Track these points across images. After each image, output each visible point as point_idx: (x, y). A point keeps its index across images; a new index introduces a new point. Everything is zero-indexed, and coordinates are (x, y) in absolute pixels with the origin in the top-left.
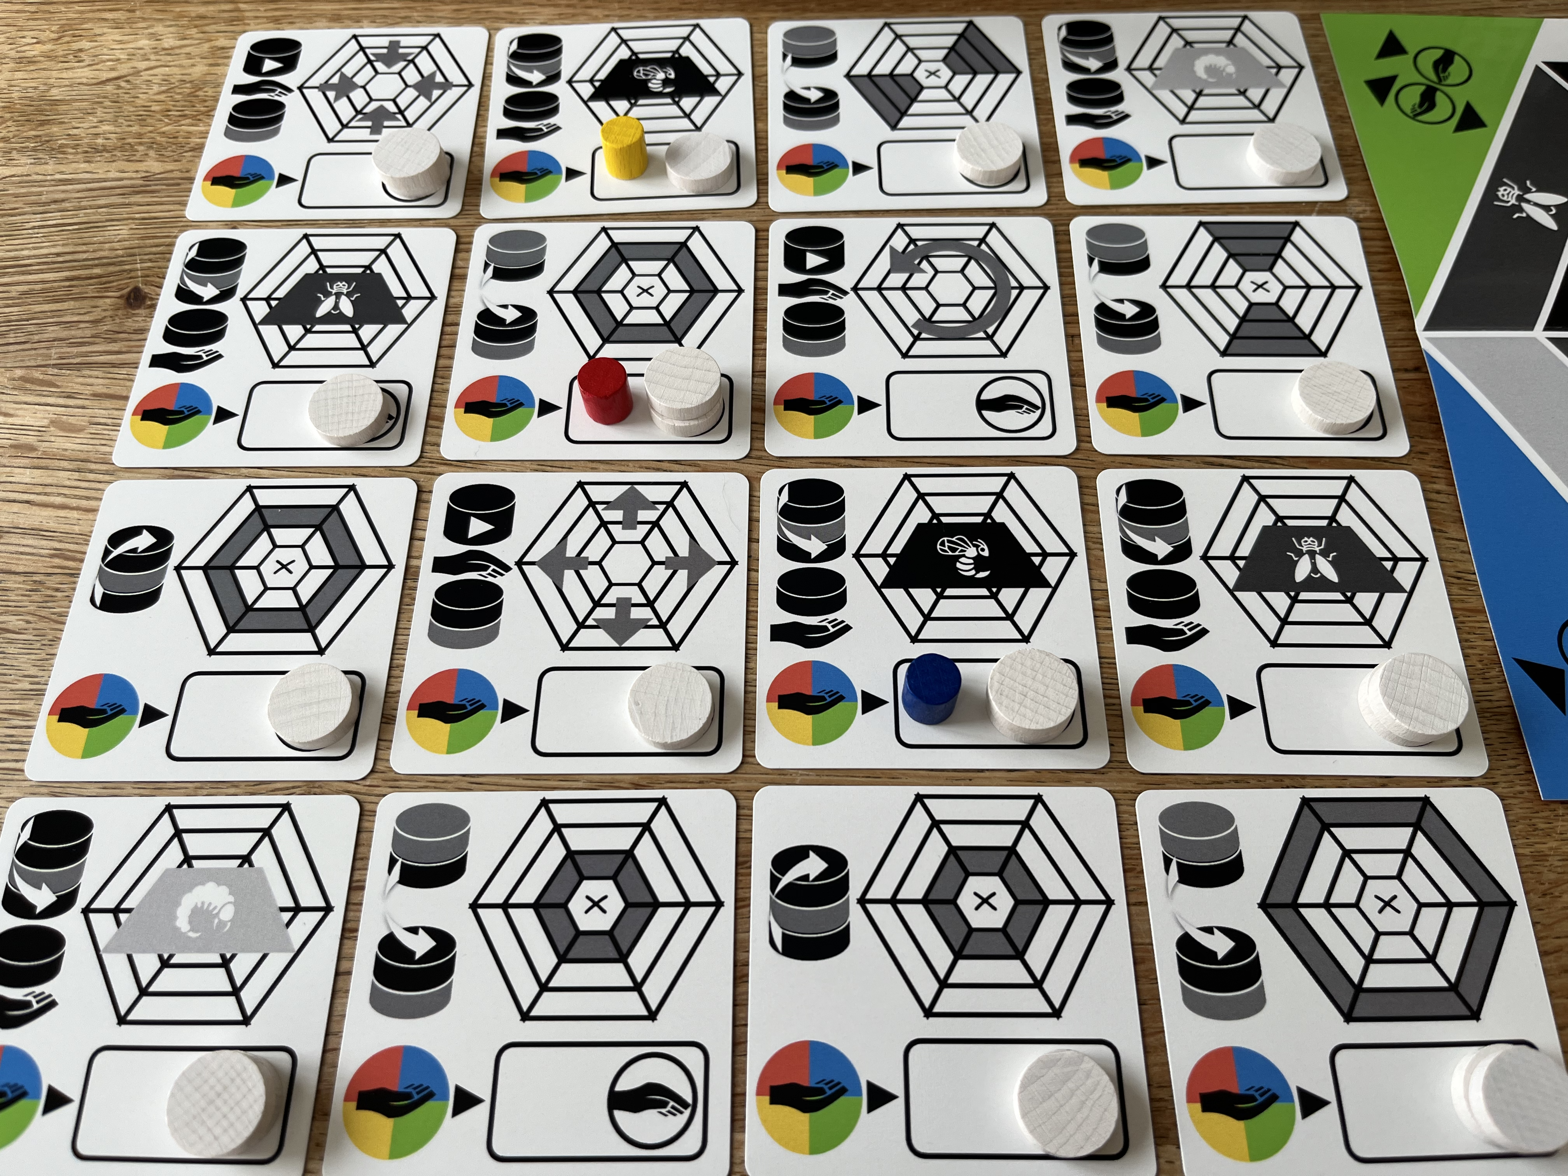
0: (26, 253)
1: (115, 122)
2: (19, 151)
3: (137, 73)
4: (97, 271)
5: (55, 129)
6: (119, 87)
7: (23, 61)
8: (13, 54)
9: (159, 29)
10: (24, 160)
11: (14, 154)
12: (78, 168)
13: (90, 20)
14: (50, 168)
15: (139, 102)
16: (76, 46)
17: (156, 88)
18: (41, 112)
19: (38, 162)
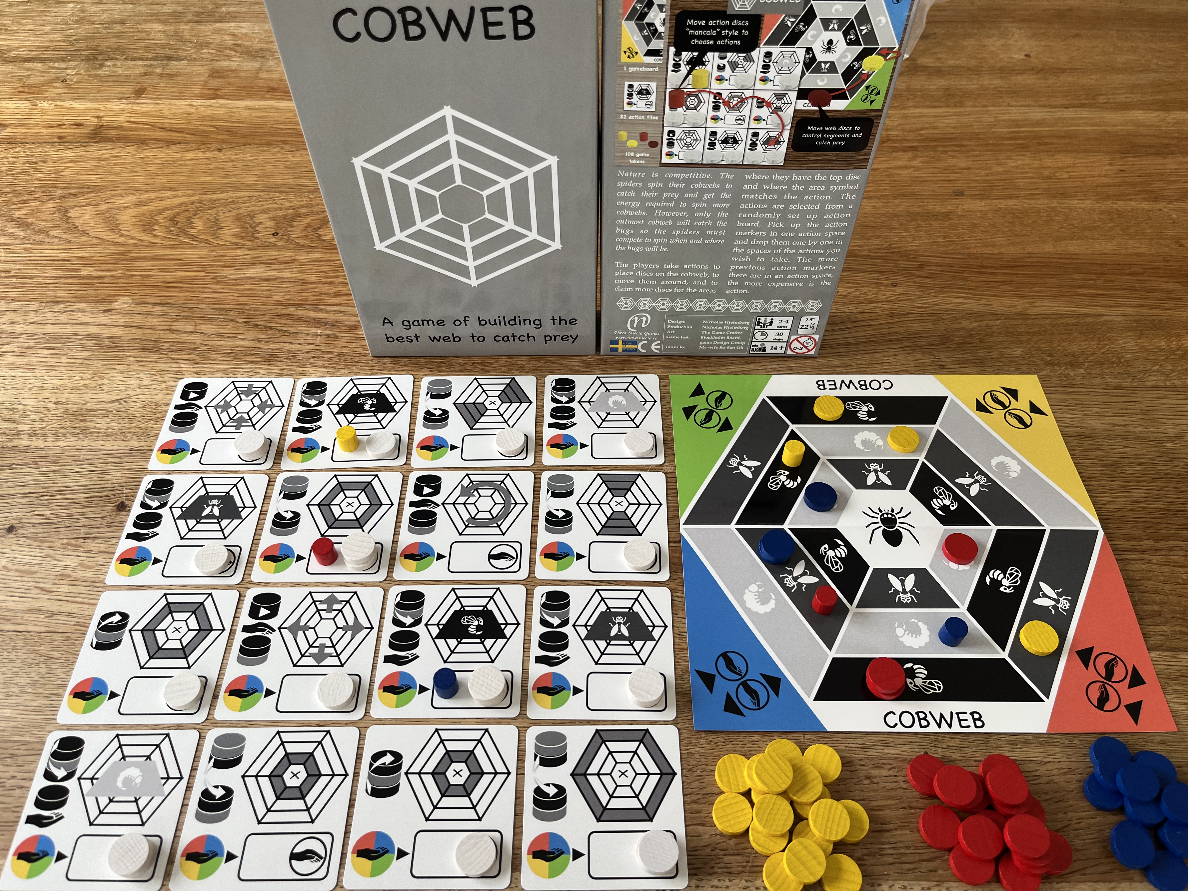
0: (71, 484)
1: (117, 421)
2: (70, 434)
3: (130, 397)
4: (105, 494)
5: (88, 424)
6: (121, 404)
7: (74, 389)
8: (69, 385)
9: (141, 375)
10: (73, 439)
11: (68, 435)
12: (99, 444)
13: (108, 369)
14: (85, 443)
15: (130, 412)
16: (100, 382)
17: (138, 405)
18: (82, 415)
19: (79, 439)
